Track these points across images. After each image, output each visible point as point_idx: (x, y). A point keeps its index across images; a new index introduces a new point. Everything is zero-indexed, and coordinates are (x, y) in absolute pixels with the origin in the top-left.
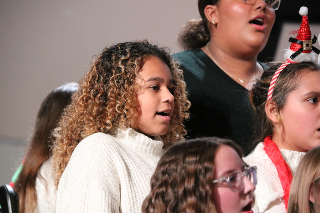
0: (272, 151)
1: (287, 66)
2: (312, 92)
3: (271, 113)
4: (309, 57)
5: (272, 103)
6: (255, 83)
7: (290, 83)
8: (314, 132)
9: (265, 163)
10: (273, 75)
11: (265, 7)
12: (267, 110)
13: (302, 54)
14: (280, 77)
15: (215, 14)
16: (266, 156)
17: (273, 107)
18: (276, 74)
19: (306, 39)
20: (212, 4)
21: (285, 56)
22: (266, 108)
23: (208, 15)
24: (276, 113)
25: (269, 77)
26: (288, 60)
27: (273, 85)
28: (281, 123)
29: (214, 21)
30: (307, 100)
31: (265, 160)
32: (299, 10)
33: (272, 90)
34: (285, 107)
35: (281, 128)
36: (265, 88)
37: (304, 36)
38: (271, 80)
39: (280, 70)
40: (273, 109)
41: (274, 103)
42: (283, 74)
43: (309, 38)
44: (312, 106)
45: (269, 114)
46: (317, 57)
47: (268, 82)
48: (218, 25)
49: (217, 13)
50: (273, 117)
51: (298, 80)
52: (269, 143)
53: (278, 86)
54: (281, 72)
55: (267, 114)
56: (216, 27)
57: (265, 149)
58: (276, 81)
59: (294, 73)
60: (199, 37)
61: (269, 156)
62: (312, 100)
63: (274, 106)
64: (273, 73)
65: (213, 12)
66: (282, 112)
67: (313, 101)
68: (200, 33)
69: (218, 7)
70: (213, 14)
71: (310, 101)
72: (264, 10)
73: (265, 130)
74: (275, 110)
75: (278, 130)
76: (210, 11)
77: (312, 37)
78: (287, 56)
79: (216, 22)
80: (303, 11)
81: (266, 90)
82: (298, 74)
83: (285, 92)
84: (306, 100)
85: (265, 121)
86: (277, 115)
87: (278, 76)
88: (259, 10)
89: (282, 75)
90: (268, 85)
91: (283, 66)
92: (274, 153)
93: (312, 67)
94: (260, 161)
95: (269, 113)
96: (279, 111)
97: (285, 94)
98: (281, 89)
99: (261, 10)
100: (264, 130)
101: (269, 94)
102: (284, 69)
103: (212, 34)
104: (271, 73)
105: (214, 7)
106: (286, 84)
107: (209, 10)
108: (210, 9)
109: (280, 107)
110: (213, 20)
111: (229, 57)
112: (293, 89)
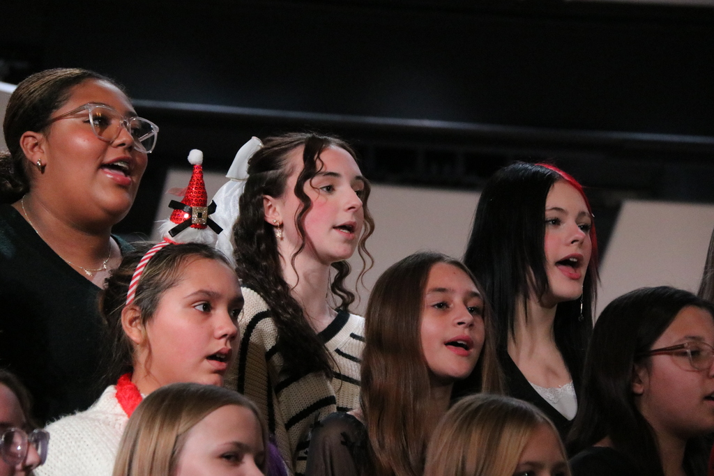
0: (130, 398)
1: (164, 247)
2: (201, 291)
3: (130, 327)
4: (202, 236)
5: (132, 309)
6: (108, 276)
7: (165, 276)
8: (201, 361)
9: (117, 420)
10: (139, 262)
11: (133, 143)
12: (125, 320)
13: (190, 229)
14: (150, 264)
15: (40, 148)
16: (119, 409)
17: (134, 316)
18: (144, 260)
19: (197, 205)
20: (36, 131)
21: (161, 231)
22: (122, 315)
23: (26, 150)
24: (139, 327)
25: (132, 265)
26: (166, 239)
27: (138, 278)
28: (146, 343)
29: (40, 161)
30: (193, 305)
31: (116, 414)
32: (188, 155)
33: (135, 287)
34: (154, 316)
35: (146, 352)
36: (123, 284)
37: (194, 199)
38: (135, 270)
39: (152, 253)
40: (135, 319)
41: (138, 308)
42: (155, 259)
43: (203, 203)
44: (201, 317)
45: (126, 327)
46: (216, 239)
47: (130, 273)
48: (47, 168)
49: (44, 147)
50: (134, 333)
51: (179, 271)
52: (124, 385)
53: (145, 279)
54: (152, 257)
55: (124, 326)
56: (43, 172)
57: (118, 396)
58: (142, 272)
59: (174, 259)
60: (5, 185)
61: (124, 407)
62: (202, 306)
63: (137, 315)
64: (139, 259)
65: (36, 145)
66: (149, 324)
67: (204, 308)
68: (7, 179)
69: (47, 137)
70: (36, 149)
71: (198, 308)
72: (131, 148)
73: (118, 355)
74: (137, 321)
75: (141, 356)
76: (30, 141)
77: (209, 203)
78: (165, 232)
79: (43, 163)
80: (195, 156)
81: (125, 286)
82: (180, 261)
83: (156, 290)
84: (191, 305)
85: (119, 339)
86: (140, 331)
87: (147, 264)
88: (121, 148)
89: (153, 262)
90: (130, 278)
91: (158, 248)
92: (131, 402)
93: (204, 252)
94: (107, 418)
95: (128, 325)
96: (144, 323)
97: (155, 294)
98: (151, 284)
99: (125, 149)
100: (116, 355)
101: (129, 293)
102: (158, 252)
103: (33, 182)
104: (136, 258)
105: (39, 136)
106: (160, 275)
107: (28, 140)
108: (30, 139)
109: (147, 316)
110: (38, 157)
111: (65, 227)
112: (170, 286)
